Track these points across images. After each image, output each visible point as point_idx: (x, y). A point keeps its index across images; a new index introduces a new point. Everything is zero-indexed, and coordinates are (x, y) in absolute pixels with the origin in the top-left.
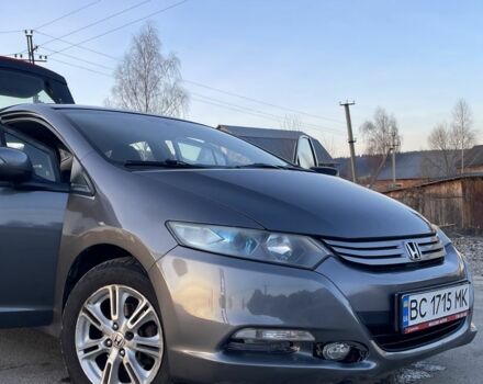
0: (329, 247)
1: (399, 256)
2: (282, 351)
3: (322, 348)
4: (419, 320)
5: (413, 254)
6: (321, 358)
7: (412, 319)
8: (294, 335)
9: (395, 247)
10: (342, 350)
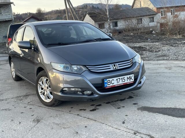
0: (87, 68)
1: (110, 68)
2: (75, 93)
3: (84, 92)
4: (111, 85)
5: (114, 67)
6: (84, 94)
7: (108, 85)
8: (77, 89)
9: (109, 66)
10: (89, 92)
